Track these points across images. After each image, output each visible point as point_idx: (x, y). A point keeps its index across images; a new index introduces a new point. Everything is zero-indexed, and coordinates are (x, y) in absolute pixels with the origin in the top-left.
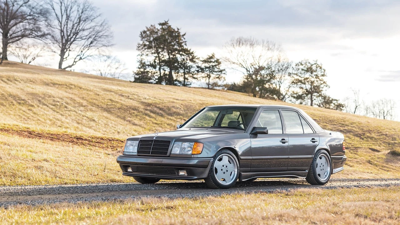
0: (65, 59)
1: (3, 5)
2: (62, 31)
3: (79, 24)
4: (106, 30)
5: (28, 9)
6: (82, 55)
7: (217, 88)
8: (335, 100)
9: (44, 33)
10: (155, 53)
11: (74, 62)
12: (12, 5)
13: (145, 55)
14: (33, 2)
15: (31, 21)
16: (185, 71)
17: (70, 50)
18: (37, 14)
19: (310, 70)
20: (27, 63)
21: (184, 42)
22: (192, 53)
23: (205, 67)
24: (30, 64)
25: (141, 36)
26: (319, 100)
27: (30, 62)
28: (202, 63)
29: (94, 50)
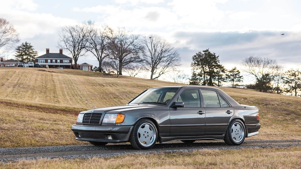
0: (154, 74)
1: (119, 45)
2: (152, 58)
3: (161, 54)
4: (177, 57)
5: (133, 47)
6: (164, 71)
7: (239, 87)
9: (142, 59)
10: (201, 68)
11: (159, 75)
12: (124, 45)
13: (196, 69)
14: (135, 42)
15: (134, 53)
16: (219, 78)
17: (157, 68)
18: (138, 49)
19: (294, 75)
20: (133, 76)
21: (218, 61)
22: (223, 67)
23: (231, 75)
24: (135, 77)
25: (193, 58)
27: (135, 76)
28: (229, 72)
29: (170, 68)
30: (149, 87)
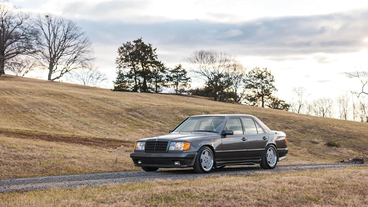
0: (54, 72)
2: (50, 48)
3: (65, 42)
4: (88, 46)
5: (21, 30)
6: (68, 68)
7: (184, 93)
8: (282, 101)
9: (35, 50)
10: (131, 66)
12: (7, 27)
13: (123, 67)
14: (25, 24)
15: (24, 40)
16: (157, 80)
17: (58, 63)
18: (29, 34)
19: (260, 76)
20: (21, 76)
21: (155, 56)
22: (162, 65)
23: (173, 76)
24: (23, 76)
25: (118, 52)
26: (269, 101)
27: (24, 75)
28: (170, 72)
29: (78, 63)
30: (67, 95)
